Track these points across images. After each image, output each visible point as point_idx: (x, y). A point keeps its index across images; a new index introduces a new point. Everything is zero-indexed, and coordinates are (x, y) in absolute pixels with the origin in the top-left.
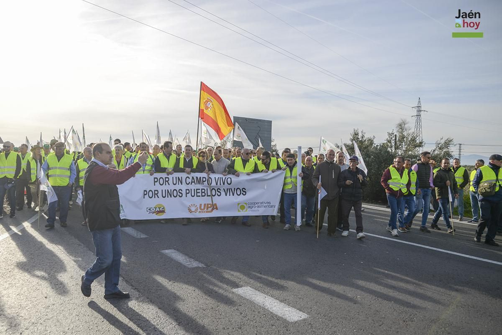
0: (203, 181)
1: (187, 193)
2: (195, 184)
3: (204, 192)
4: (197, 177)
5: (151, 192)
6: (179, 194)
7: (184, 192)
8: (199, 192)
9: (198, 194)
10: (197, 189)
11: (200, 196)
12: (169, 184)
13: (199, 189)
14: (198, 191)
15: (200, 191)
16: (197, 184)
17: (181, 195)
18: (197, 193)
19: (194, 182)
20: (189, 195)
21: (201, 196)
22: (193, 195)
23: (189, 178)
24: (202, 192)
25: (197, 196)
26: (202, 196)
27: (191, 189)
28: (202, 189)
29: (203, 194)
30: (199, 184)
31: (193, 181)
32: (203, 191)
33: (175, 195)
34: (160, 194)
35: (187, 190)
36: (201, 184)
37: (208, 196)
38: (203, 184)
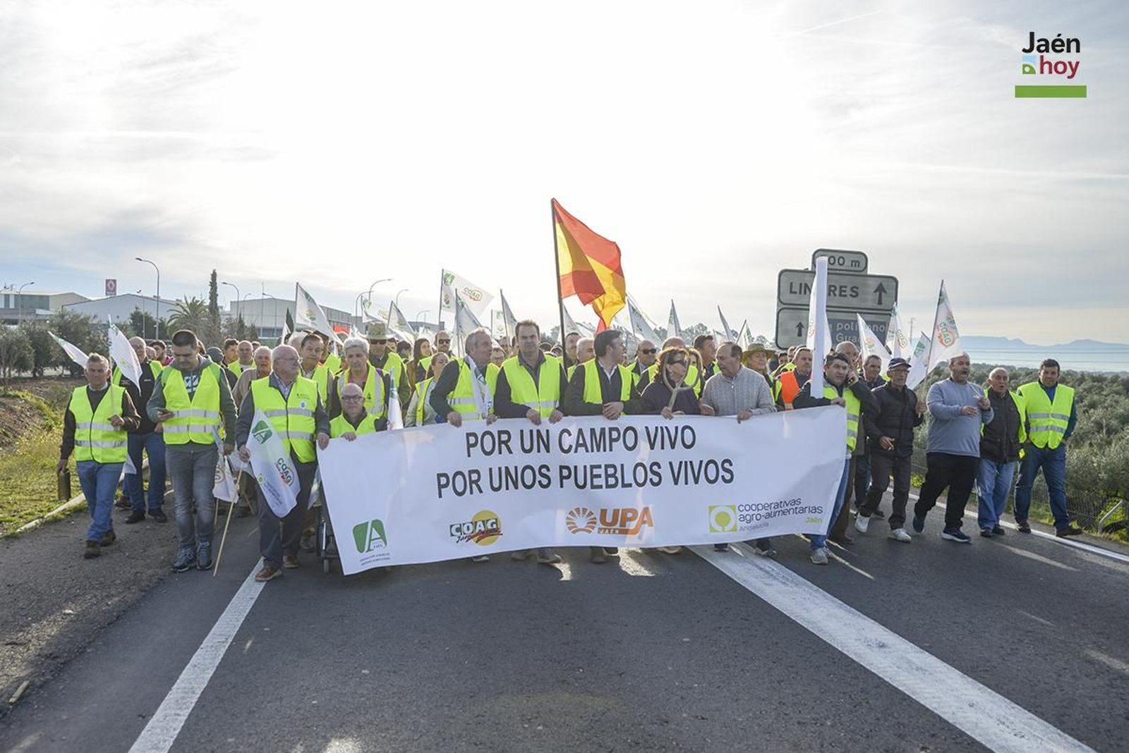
0: (612, 440)
1: (562, 478)
2: (587, 451)
3: (613, 476)
4: (593, 431)
5: (459, 479)
6: (539, 478)
7: (554, 474)
8: (599, 476)
9: (597, 482)
10: (593, 467)
11: (601, 487)
12: (510, 452)
13: (599, 467)
14: (596, 471)
15: (601, 471)
16: (592, 451)
17: (545, 482)
18: (593, 476)
19: (584, 445)
20: (569, 483)
21: (604, 486)
22: (581, 482)
23: (570, 435)
24: (607, 476)
25: (593, 487)
26: (608, 486)
27: (576, 467)
28: (607, 466)
29: (612, 481)
30: (598, 450)
31: (581, 442)
32: (611, 471)
33: (529, 482)
34: (484, 483)
35: (562, 468)
36: (605, 450)
37: (624, 485)
38: (611, 450)
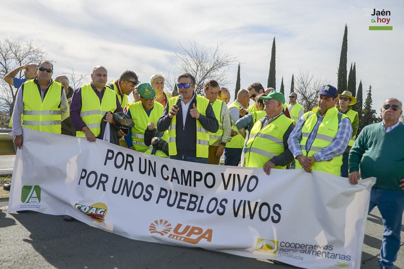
0: (196, 180)
1: (160, 196)
2: (179, 183)
3: (194, 203)
4: (183, 171)
5: (93, 176)
6: (145, 193)
7: (155, 193)
8: (185, 201)
9: (182, 204)
10: (182, 194)
11: (183, 208)
12: (132, 170)
13: (186, 194)
14: (184, 197)
15: (187, 198)
16: (182, 184)
17: (147, 196)
18: (181, 200)
19: (177, 178)
20: (163, 201)
21: (186, 208)
22: (171, 202)
23: (168, 170)
24: (191, 202)
25: (179, 207)
26: (188, 209)
27: (171, 191)
28: (192, 196)
29: (192, 206)
30: (186, 184)
31: (175, 176)
32: (194, 199)
33: (137, 194)
34: (109, 185)
35: (162, 189)
36: (190, 185)
37: (199, 211)
38: (195, 186)
